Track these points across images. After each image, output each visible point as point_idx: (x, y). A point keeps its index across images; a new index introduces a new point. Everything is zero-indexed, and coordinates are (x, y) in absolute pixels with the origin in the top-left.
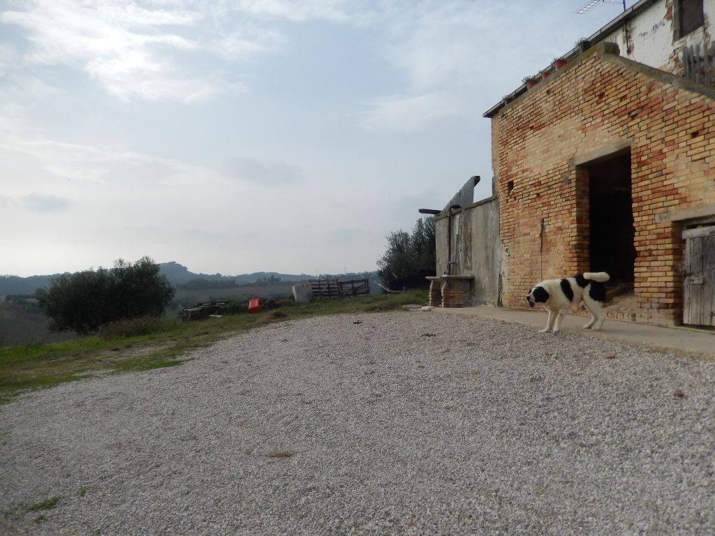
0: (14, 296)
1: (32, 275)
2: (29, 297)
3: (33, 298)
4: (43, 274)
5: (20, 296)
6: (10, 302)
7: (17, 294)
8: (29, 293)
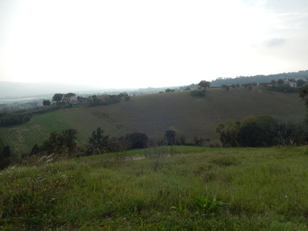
0: (263, 83)
1: (269, 74)
2: (268, 84)
3: (270, 84)
4: (274, 74)
5: (265, 84)
6: (261, 86)
7: (264, 82)
8: (269, 82)
